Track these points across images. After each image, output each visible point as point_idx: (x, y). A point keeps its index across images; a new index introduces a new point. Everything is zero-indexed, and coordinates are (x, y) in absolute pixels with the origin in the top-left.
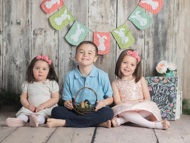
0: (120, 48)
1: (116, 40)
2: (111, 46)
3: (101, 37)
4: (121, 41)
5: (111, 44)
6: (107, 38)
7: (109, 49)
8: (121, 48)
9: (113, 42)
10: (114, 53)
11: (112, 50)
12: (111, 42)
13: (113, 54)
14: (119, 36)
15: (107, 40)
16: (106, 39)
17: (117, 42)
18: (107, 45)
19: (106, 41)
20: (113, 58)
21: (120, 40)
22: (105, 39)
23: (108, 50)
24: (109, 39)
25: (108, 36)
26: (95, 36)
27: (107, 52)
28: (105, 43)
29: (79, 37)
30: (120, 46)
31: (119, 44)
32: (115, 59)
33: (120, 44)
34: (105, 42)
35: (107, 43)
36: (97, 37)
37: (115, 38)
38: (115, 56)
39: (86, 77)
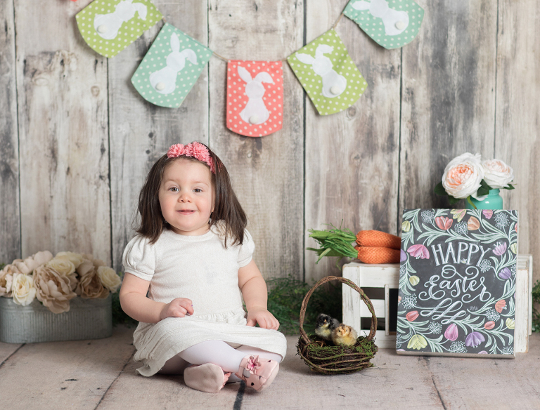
0: (317, 113)
1: (304, 85)
2: (288, 108)
3: (253, 75)
4: (320, 91)
5: (287, 99)
6: (274, 79)
7: (279, 118)
8: (320, 113)
9: (293, 94)
10: (296, 131)
11: (292, 119)
12: (288, 92)
13: (294, 134)
14: (313, 72)
15: (274, 88)
16: (271, 84)
17: (308, 92)
18: (275, 105)
20: (293, 146)
21: (317, 87)
22: (265, 85)
23: (276, 122)
24: (278, 84)
25: (277, 72)
26: (231, 72)
27: (273, 128)
28: (265, 99)
29: (178, 77)
30: (316, 106)
31: (312, 99)
32: (302, 149)
33: (319, 100)
34: (266, 95)
35: (274, 96)
36: (238, 77)
37: (300, 78)
38: (301, 140)
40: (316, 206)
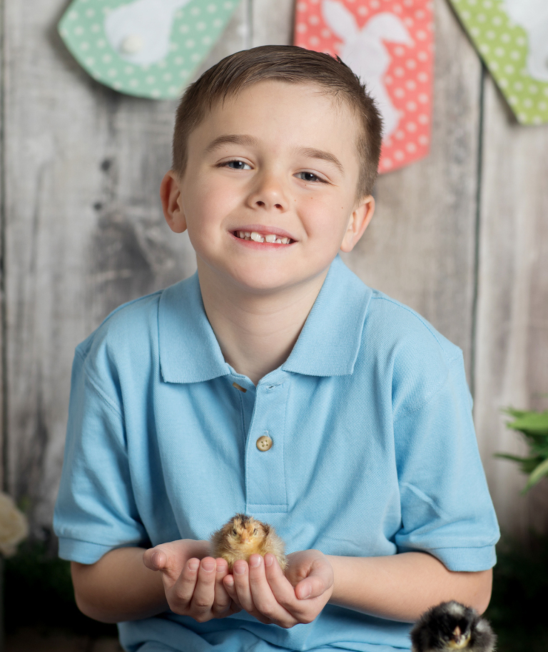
0: (511, 119)
1: (484, 49)
2: (441, 104)
3: (361, 22)
4: (522, 63)
5: (441, 84)
6: (412, 32)
7: (422, 130)
8: (522, 117)
9: (455, 70)
10: (459, 161)
11: (450, 132)
12: (442, 65)
13: (455, 170)
14: (505, 18)
15: (411, 54)
16: (404, 46)
17: (493, 66)
18: (411, 96)
19: (396, 62)
20: (449, 199)
21: (515, 55)
22: (390, 46)
23: (412, 138)
24: (421, 45)
25: (420, 14)
26: (307, 15)
27: (407, 155)
28: (389, 80)
29: (176, 24)
30: (513, 101)
31: (503, 83)
32: (471, 206)
33: (519, 86)
34: (390, 72)
35: (411, 75)
36: (322, 25)
37: (474, 32)
38: (471, 185)
39: (256, 382)
40: (501, 344)
